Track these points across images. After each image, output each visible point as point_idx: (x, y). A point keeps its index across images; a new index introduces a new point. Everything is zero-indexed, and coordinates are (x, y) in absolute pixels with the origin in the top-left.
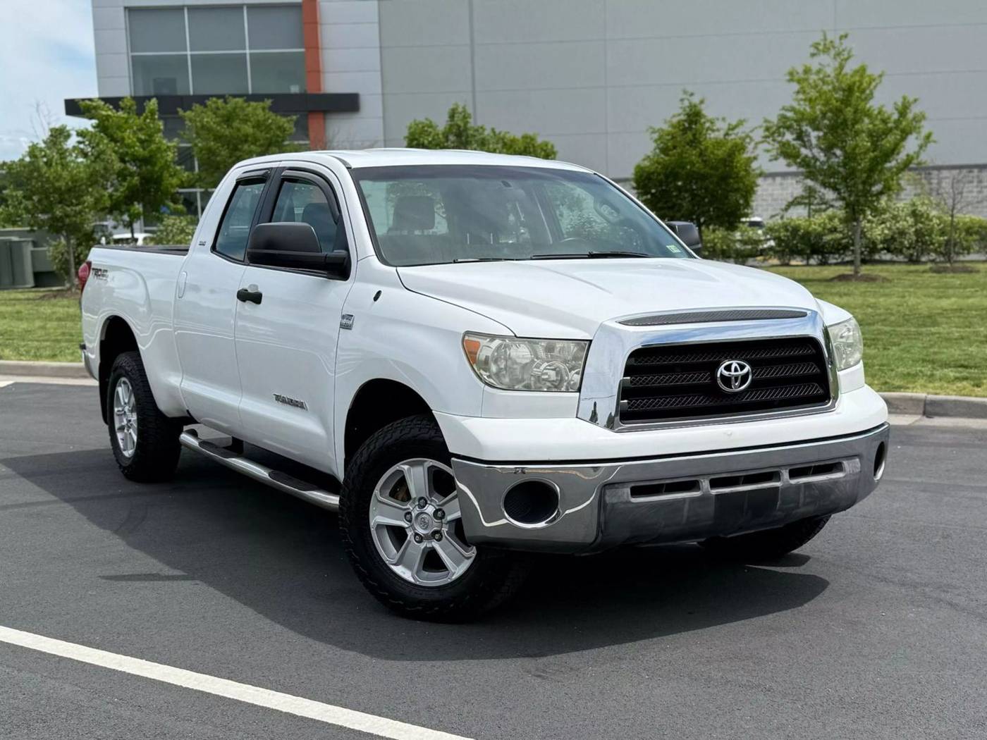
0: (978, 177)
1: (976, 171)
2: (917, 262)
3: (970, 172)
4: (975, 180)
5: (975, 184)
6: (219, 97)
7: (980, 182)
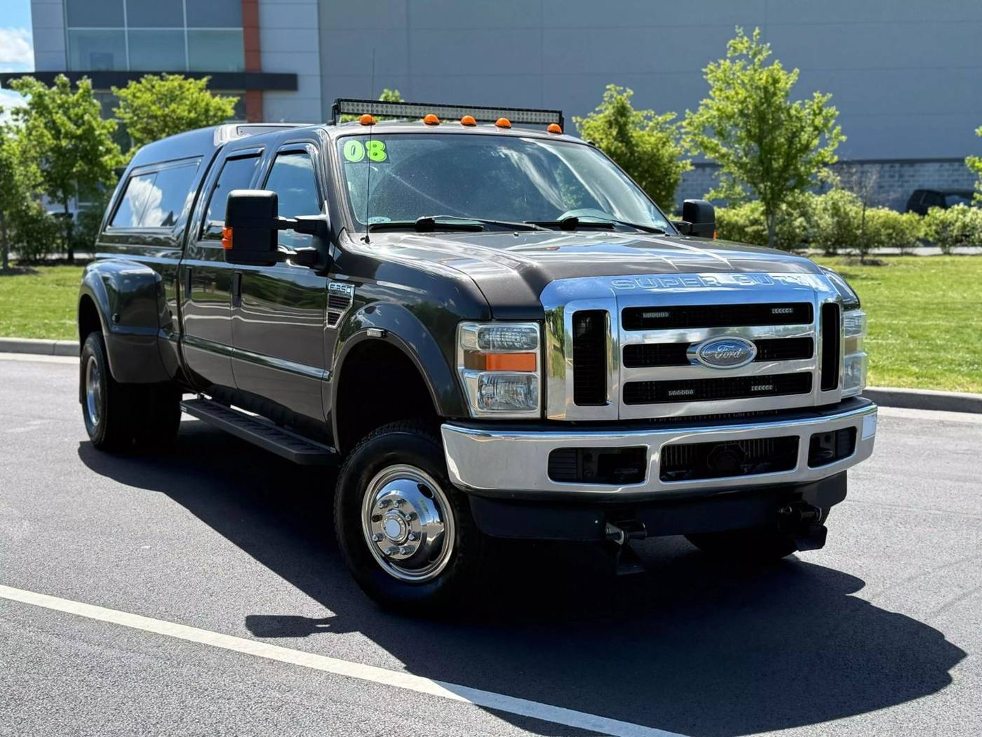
0: (900, 171)
1: (897, 166)
2: (834, 254)
3: (892, 167)
4: (897, 175)
5: (896, 178)
6: (155, 74)
7: (901, 176)
